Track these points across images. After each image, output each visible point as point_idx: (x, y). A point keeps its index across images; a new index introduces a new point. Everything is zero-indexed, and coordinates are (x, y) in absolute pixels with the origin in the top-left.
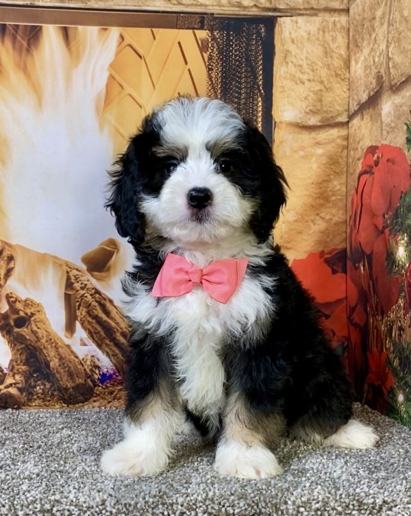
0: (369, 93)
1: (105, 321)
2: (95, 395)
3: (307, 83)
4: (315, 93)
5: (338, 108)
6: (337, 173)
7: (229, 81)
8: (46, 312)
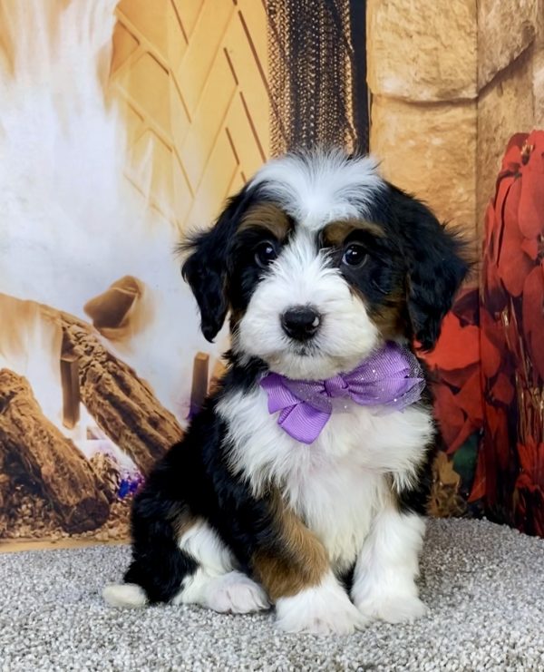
0: (512, 55)
1: (124, 402)
2: (111, 516)
3: (415, 37)
4: (427, 52)
5: (462, 76)
6: (463, 176)
7: (301, 30)
8: (34, 389)
